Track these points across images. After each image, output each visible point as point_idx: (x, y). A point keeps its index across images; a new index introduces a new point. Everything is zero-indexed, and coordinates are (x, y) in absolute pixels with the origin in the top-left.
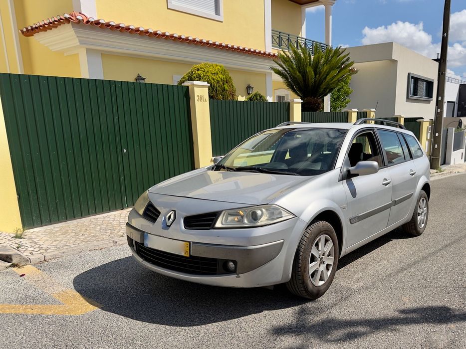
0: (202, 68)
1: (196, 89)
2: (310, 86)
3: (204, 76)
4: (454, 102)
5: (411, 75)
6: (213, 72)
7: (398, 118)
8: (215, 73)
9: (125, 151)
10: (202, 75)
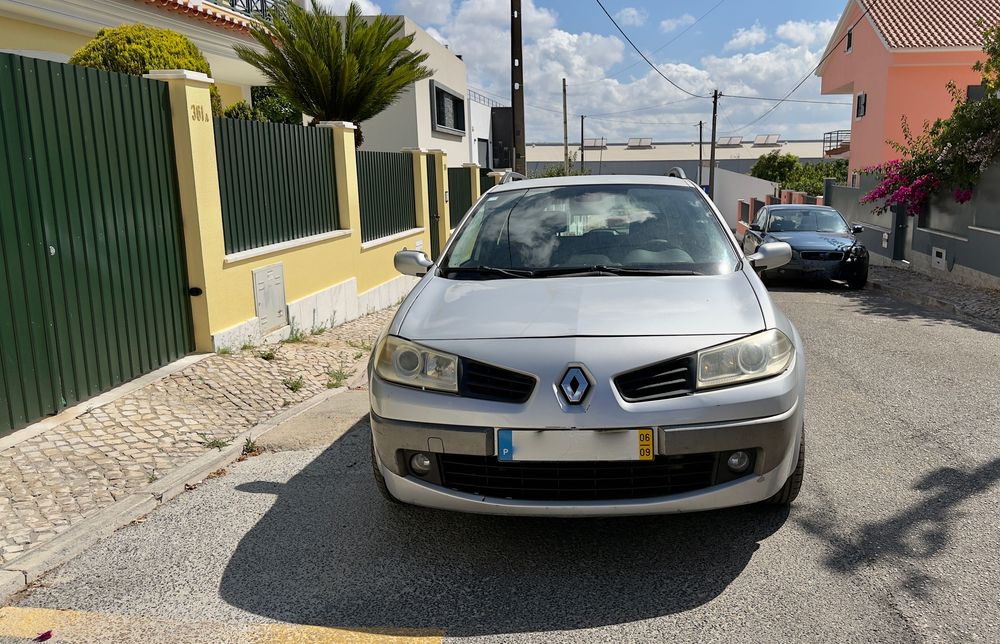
0: (139, 38)
1: (189, 90)
2: (344, 95)
3: (151, 57)
4: (486, 141)
5: (435, 85)
6: (173, 50)
7: (469, 169)
8: (178, 53)
9: (53, 251)
10: (147, 55)
